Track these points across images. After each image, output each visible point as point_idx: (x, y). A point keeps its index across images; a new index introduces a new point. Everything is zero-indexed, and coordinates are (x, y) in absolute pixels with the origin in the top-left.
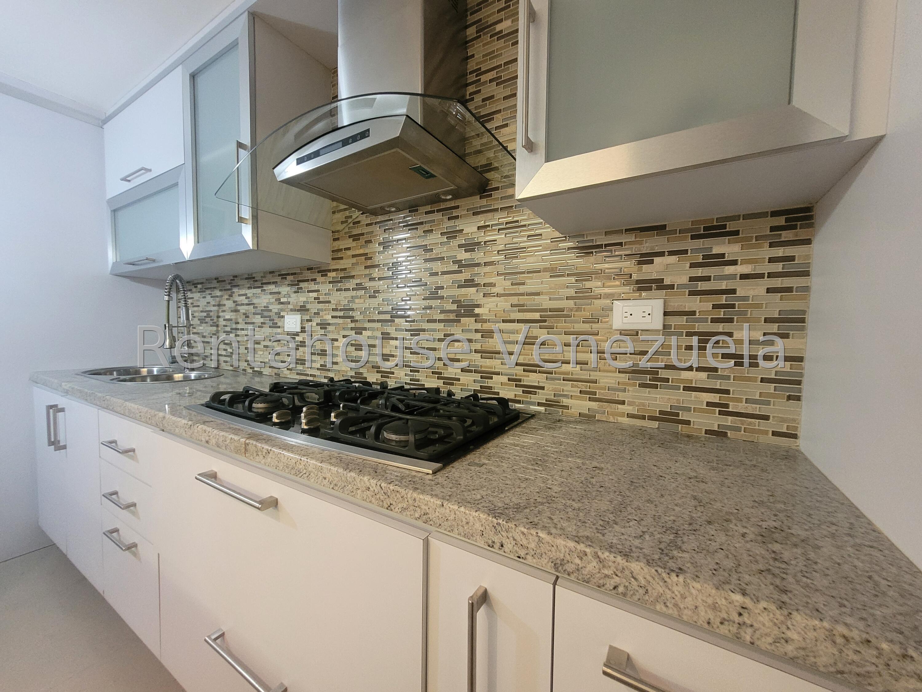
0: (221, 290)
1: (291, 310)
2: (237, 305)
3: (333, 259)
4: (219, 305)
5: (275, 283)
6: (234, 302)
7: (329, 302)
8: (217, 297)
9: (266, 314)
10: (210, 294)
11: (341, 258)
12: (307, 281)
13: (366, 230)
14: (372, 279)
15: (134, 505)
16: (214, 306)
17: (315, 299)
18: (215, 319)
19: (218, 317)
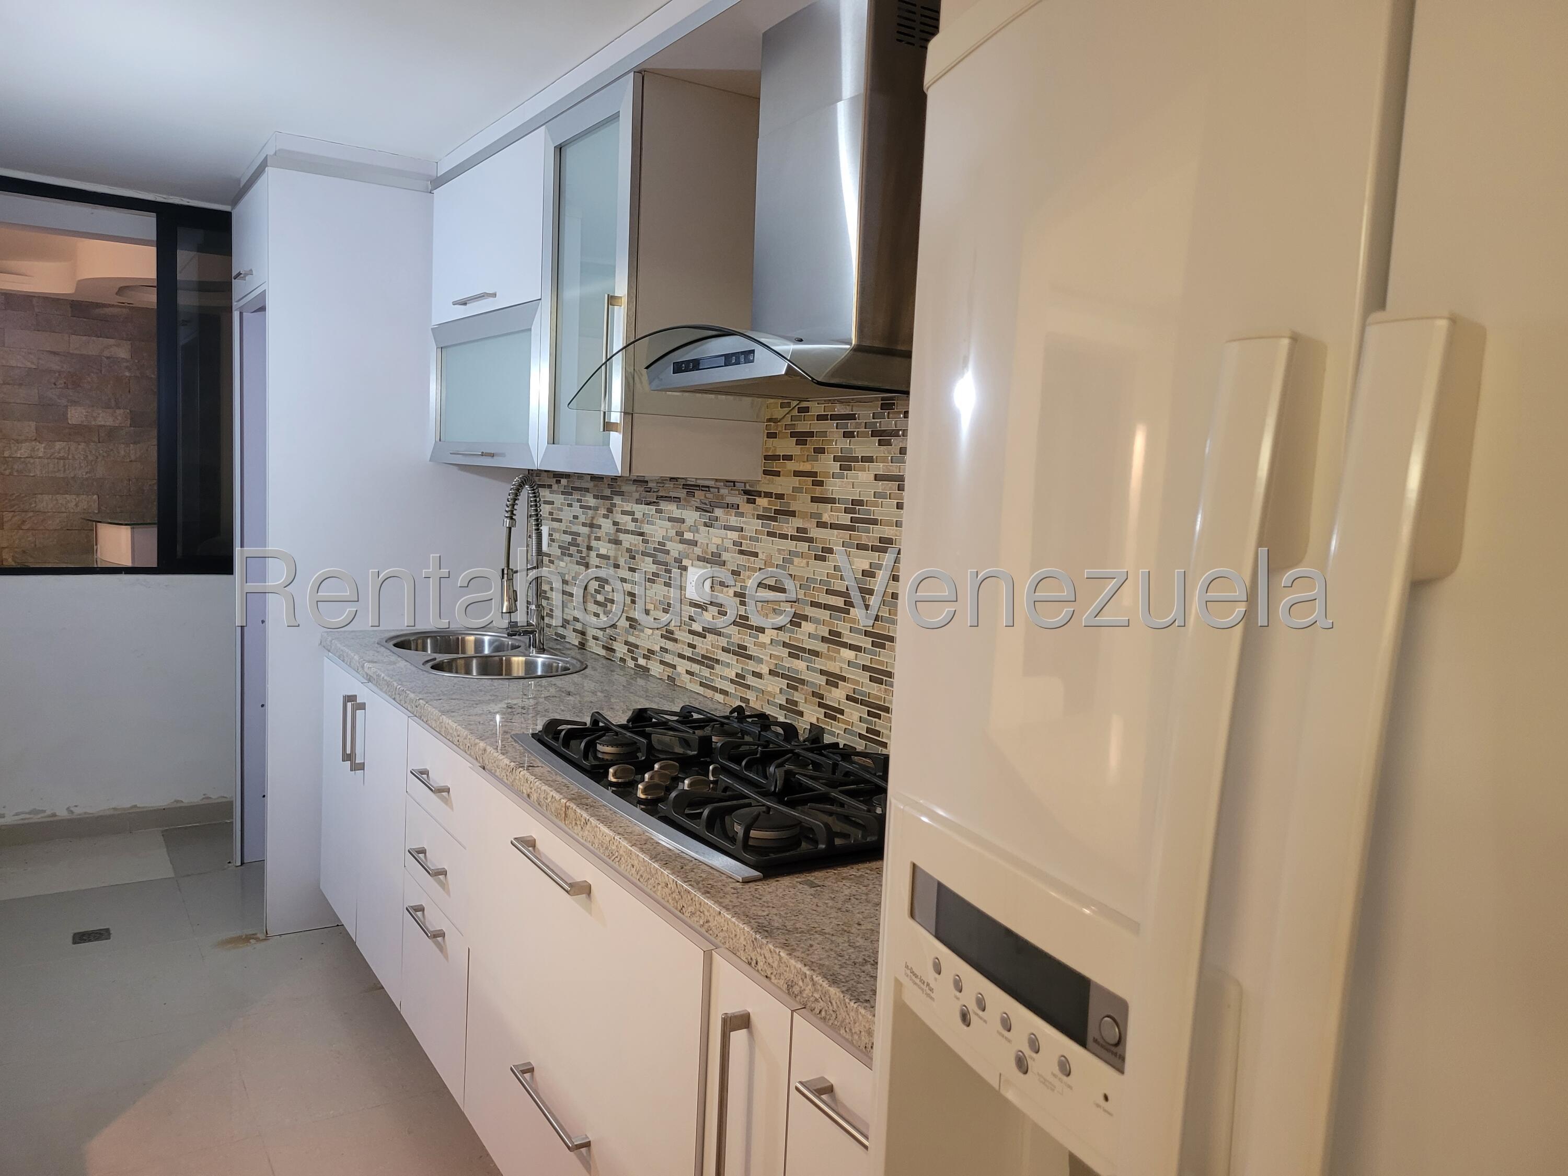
0: (595, 497)
1: (700, 559)
2: (618, 530)
3: (766, 472)
4: (592, 526)
5: (677, 500)
6: (615, 524)
7: (756, 555)
8: (589, 508)
9: (661, 557)
10: (579, 501)
11: (777, 474)
12: (726, 506)
13: (817, 426)
14: (821, 525)
15: (444, 873)
16: (584, 525)
17: (735, 543)
18: (584, 550)
19: (589, 548)
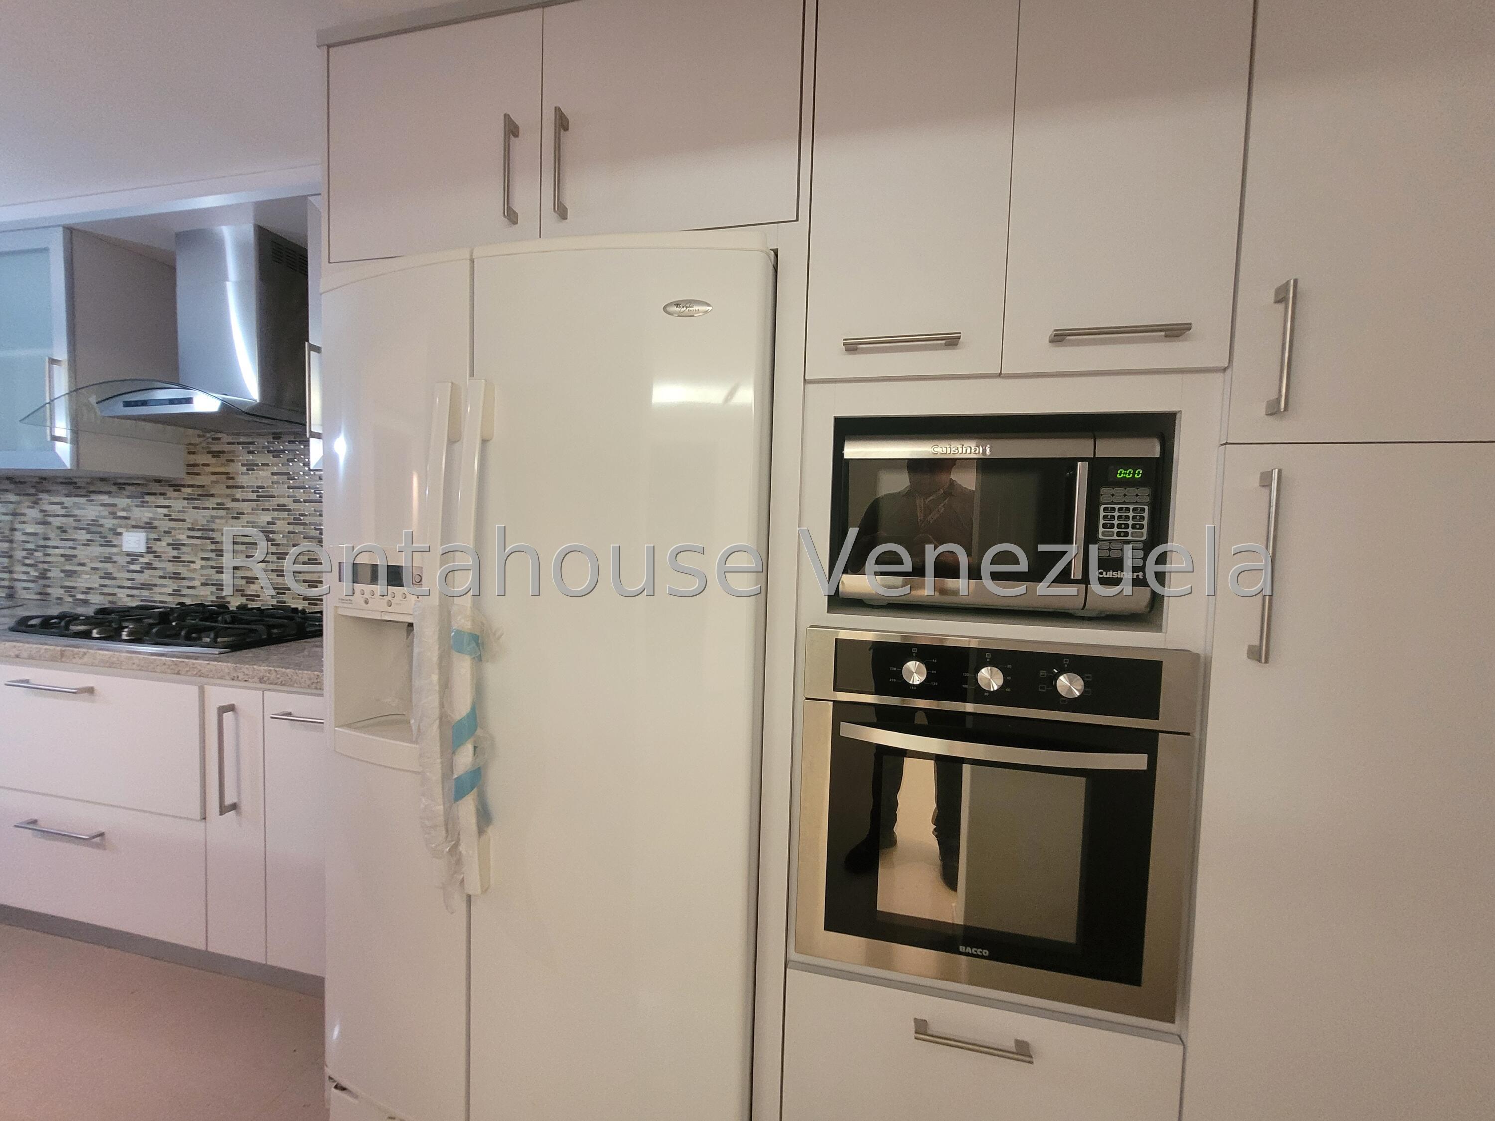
0: (17, 495)
1: (134, 527)
2: (46, 515)
3: (188, 474)
4: (15, 514)
5: (107, 493)
6: (42, 511)
7: (184, 520)
8: (11, 502)
9: (94, 528)
11: (198, 474)
12: (155, 494)
14: (235, 500)
16: (5, 514)
17: (166, 515)
18: (7, 531)
